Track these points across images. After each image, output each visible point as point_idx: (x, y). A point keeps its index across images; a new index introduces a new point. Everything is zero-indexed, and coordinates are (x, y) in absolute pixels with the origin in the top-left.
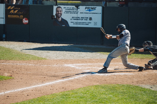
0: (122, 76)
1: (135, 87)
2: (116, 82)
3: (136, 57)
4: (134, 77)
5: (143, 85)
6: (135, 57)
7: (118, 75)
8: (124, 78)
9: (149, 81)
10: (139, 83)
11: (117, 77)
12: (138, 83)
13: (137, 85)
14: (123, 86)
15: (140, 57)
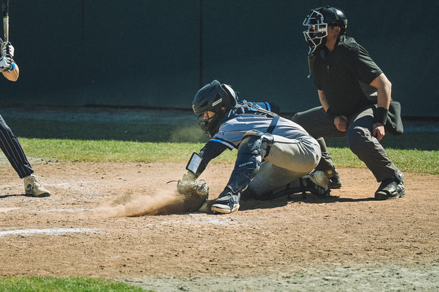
0: (53, 242)
1: (112, 286)
2: (30, 266)
3: (116, 155)
4: (105, 246)
5: (145, 279)
6: (111, 156)
7: (35, 236)
8: (63, 248)
9: (174, 259)
10: (127, 269)
11: (31, 245)
12: (123, 269)
13: (120, 279)
14: (60, 283)
15: (132, 156)
